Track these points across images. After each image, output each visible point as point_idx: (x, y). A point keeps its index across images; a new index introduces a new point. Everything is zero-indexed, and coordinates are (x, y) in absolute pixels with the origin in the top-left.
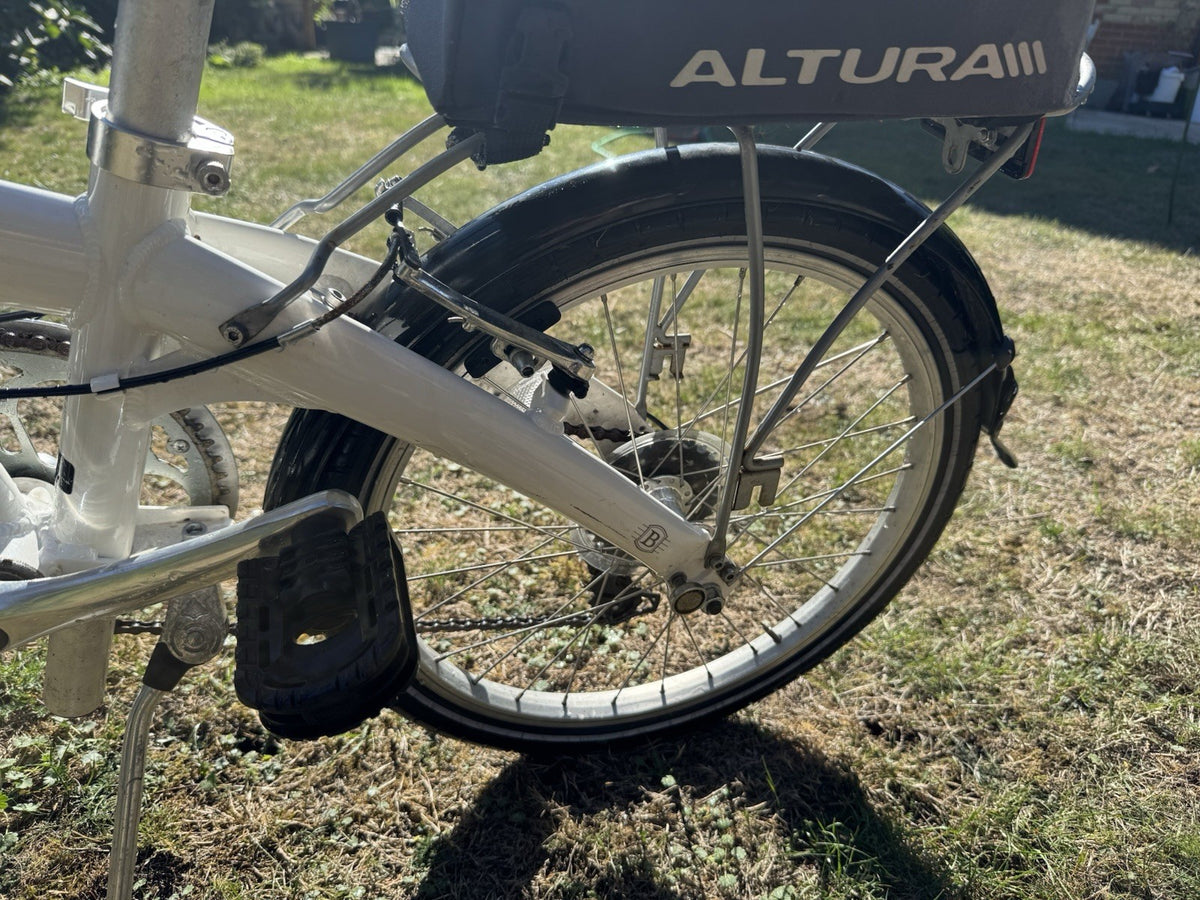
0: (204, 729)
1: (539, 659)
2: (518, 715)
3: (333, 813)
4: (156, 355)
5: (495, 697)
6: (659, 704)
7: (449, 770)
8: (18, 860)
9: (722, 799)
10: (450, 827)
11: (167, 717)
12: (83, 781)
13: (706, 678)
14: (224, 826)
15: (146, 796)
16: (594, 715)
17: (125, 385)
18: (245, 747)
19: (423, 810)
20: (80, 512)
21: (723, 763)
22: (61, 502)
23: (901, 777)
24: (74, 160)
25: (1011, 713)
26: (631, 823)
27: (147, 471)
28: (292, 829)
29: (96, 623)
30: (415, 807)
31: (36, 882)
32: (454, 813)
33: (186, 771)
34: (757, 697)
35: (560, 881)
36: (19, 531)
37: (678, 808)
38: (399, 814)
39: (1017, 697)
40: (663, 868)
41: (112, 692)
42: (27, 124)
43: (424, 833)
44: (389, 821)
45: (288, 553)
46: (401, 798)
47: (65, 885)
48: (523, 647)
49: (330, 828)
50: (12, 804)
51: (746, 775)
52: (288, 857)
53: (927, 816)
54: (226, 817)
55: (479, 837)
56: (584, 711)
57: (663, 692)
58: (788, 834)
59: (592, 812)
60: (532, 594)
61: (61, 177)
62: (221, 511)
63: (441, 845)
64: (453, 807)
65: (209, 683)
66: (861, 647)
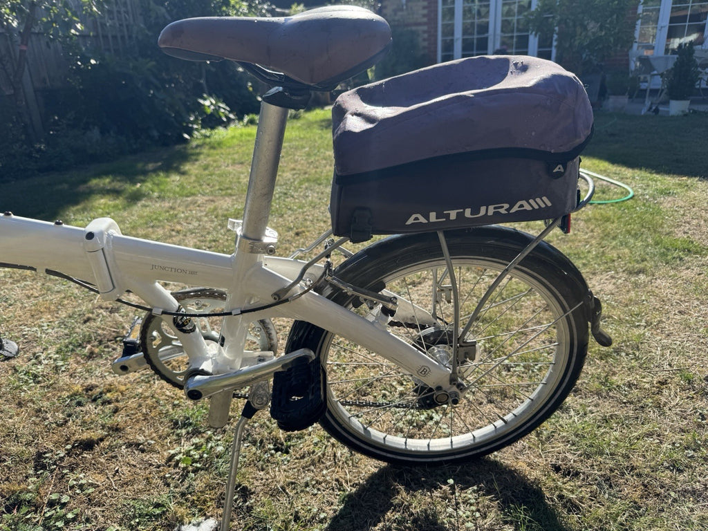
0: (261, 442)
1: (400, 424)
2: (384, 445)
3: (309, 479)
4: (252, 302)
5: (375, 436)
6: (450, 447)
7: (356, 467)
8: (194, 483)
9: (474, 491)
10: (354, 490)
11: (248, 436)
12: (217, 457)
13: (472, 437)
14: (267, 480)
15: (239, 466)
16: (419, 449)
17: (242, 312)
18: (277, 450)
19: (343, 481)
20: (226, 353)
21: (478, 477)
22: (220, 350)
23: (565, 493)
24: (217, 178)
25: (633, 468)
26: (431, 497)
27: (247, 338)
28: (292, 483)
29: (228, 392)
30: (341, 480)
31: (200, 492)
32: (357, 484)
33: (254, 458)
34: (498, 448)
35: (396, 516)
36: (206, 359)
37: (453, 493)
38: (334, 482)
39: (637, 461)
40: (442, 518)
41: (228, 424)
42: (197, 160)
43: (344, 491)
44: (330, 485)
45: (289, 370)
46: (335, 476)
47: (210, 494)
48: (394, 418)
49: (307, 485)
50: (193, 463)
51: (487, 483)
52: (291, 494)
53: (575, 511)
54: (268, 476)
55: (365, 495)
56: (414, 447)
57: (452, 442)
58: (503, 510)
59: (415, 491)
60: (402, 394)
61: (211, 187)
62: (271, 353)
63: (350, 496)
64: (356, 482)
65: (265, 423)
66: (560, 431)
